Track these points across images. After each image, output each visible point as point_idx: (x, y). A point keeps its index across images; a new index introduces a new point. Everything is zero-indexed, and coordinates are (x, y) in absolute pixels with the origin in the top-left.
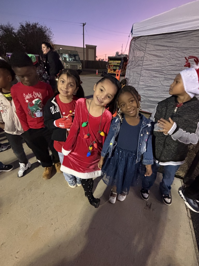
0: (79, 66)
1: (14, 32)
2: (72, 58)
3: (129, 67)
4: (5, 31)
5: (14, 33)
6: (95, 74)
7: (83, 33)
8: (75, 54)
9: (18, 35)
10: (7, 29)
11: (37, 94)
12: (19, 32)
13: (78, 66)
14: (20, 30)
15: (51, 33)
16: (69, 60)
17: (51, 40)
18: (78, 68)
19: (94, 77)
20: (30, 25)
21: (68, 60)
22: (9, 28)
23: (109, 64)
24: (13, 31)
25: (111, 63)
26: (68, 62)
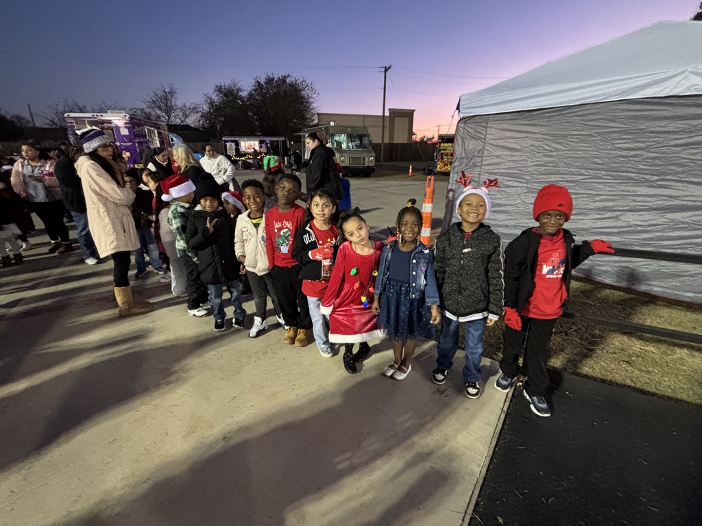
0: (369, 159)
1: (241, 95)
2: (354, 141)
3: (456, 169)
4: (225, 95)
5: (241, 98)
6: (405, 175)
7: (383, 87)
8: (361, 132)
9: (249, 99)
10: (229, 91)
11: (287, 223)
12: (251, 95)
13: (367, 159)
14: (254, 90)
15: (314, 91)
16: (348, 146)
17: (313, 105)
18: (366, 164)
19: (403, 181)
20: (273, 79)
21: (344, 146)
22: (233, 90)
23: (440, 151)
24: (240, 93)
25: (444, 150)
26: (345, 151)
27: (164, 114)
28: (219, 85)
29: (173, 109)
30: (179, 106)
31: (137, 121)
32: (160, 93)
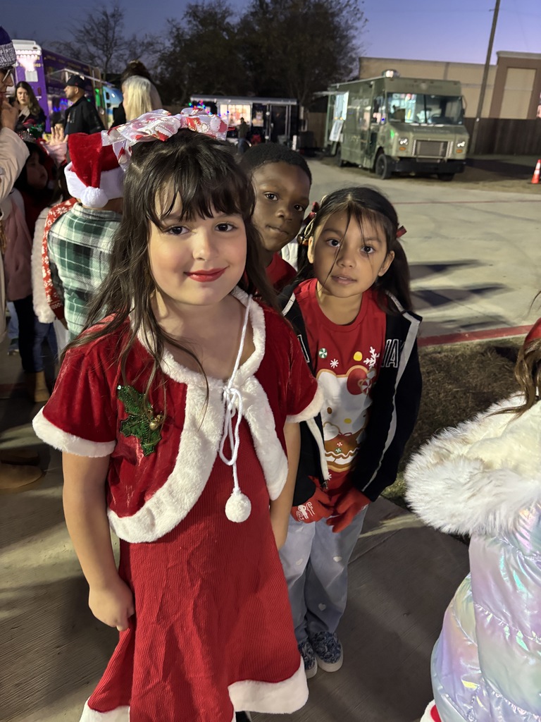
0: (455, 145)
1: (228, 23)
2: (430, 110)
4: (203, 22)
5: (228, 29)
8: (446, 92)
9: (241, 31)
10: (210, 14)
12: (245, 23)
13: (451, 144)
14: (252, 14)
15: (358, 16)
16: (416, 120)
17: (354, 42)
18: (449, 155)
19: (523, 192)
21: (409, 118)
22: (216, 13)
24: (228, 20)
26: (409, 128)
27: (101, 52)
28: (193, 4)
29: (115, 45)
30: (126, 39)
31: (54, 59)
32: (98, 16)
